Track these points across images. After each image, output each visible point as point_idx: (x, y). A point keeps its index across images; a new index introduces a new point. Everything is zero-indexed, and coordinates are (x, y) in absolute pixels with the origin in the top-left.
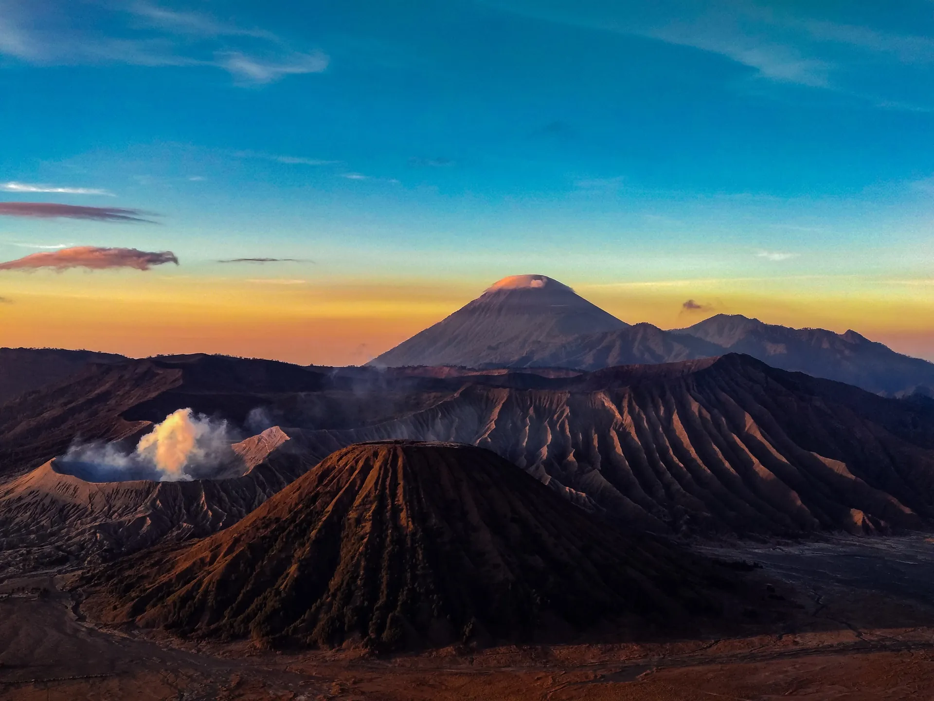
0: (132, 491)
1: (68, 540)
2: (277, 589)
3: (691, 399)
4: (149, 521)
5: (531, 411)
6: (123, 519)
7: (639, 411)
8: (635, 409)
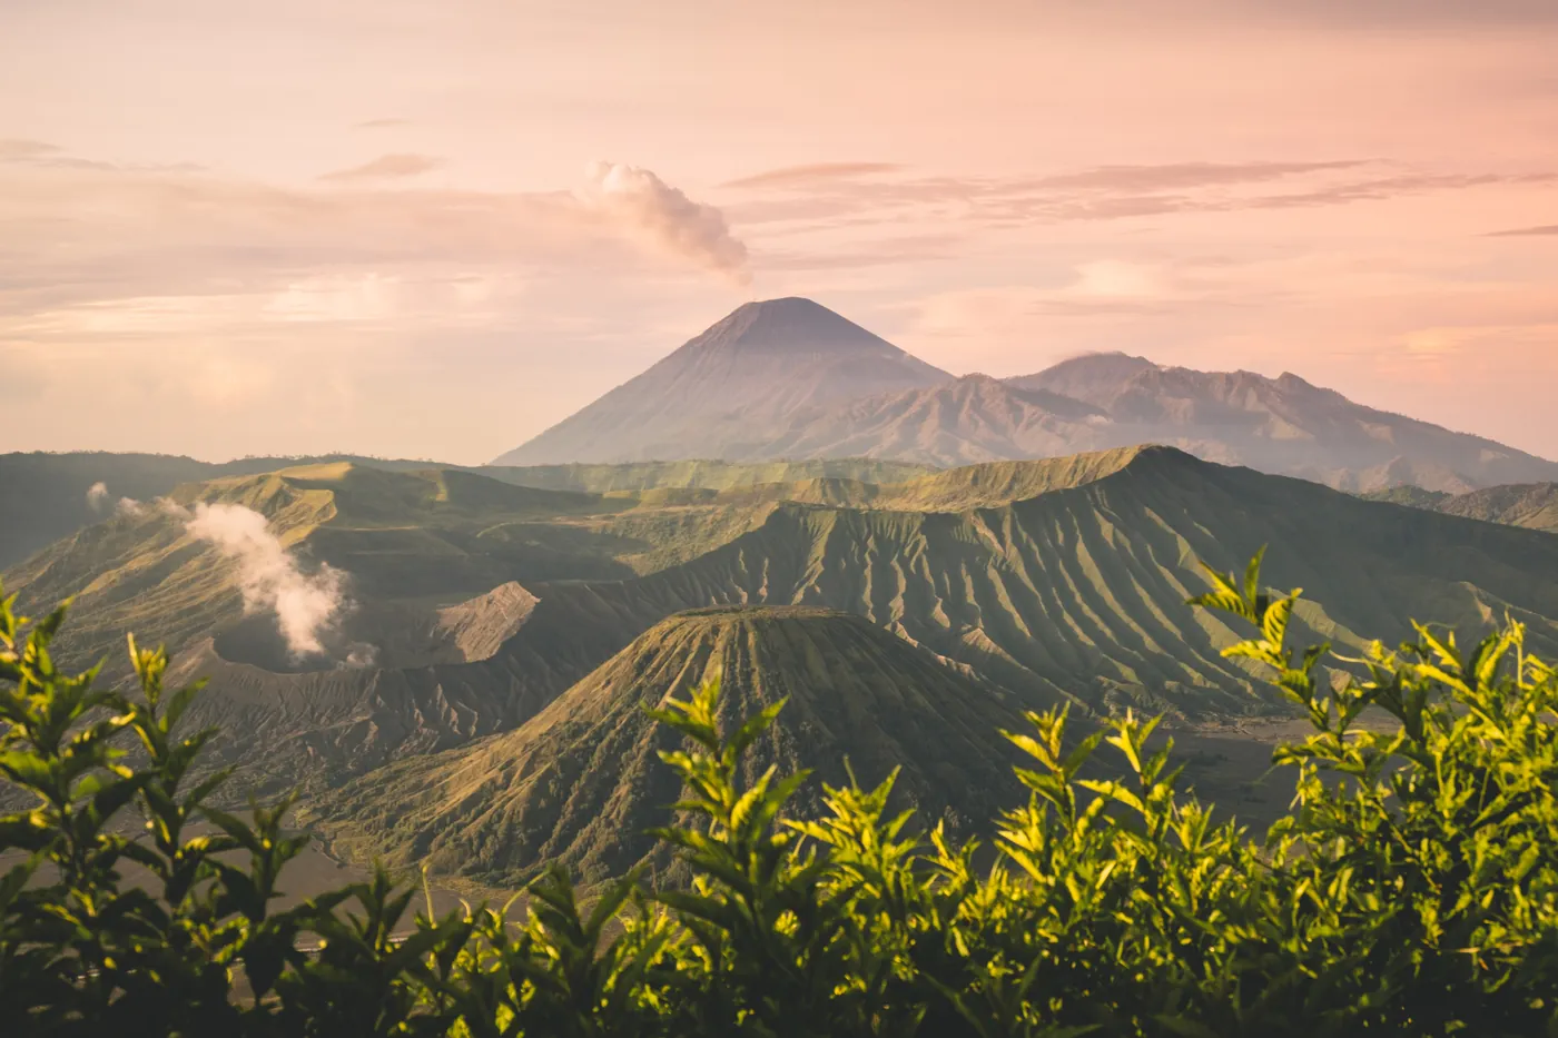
0: (339, 685)
1: (267, 757)
2: (607, 817)
3: (1100, 518)
4: (374, 728)
5: (871, 543)
6: (337, 725)
7: (1028, 541)
8: (1021, 537)
